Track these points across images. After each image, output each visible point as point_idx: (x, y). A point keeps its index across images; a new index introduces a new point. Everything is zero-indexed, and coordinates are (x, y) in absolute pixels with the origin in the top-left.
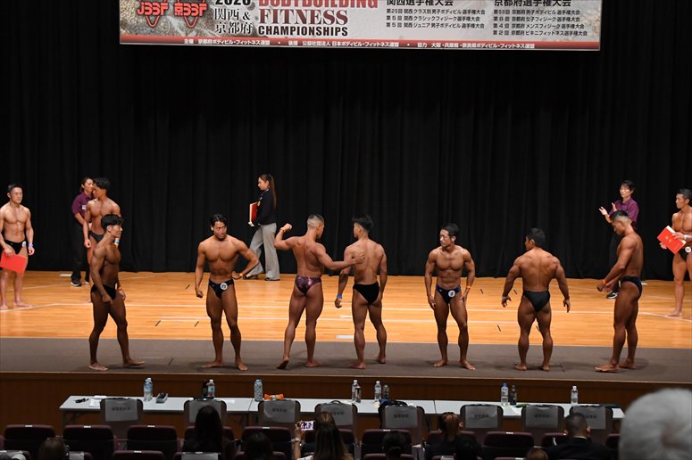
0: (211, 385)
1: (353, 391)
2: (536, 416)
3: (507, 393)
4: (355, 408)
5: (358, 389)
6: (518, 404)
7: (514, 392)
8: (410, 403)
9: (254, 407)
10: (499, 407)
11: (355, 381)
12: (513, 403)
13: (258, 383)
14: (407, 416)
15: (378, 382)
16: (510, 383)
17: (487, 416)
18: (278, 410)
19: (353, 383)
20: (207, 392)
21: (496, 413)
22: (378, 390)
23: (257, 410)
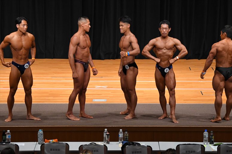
0: (8, 134)
1: (104, 136)
2: (227, 151)
3: (207, 136)
4: (105, 147)
5: (108, 135)
6: (215, 143)
7: (212, 136)
8: (143, 143)
9: (38, 148)
10: (202, 145)
11: (106, 129)
12: (211, 143)
13: (41, 132)
14: (141, 152)
15: (121, 130)
16: (209, 129)
17: (194, 152)
18: (54, 150)
19: (104, 130)
20: (6, 139)
21: (200, 150)
22: (121, 135)
23: (40, 150)
